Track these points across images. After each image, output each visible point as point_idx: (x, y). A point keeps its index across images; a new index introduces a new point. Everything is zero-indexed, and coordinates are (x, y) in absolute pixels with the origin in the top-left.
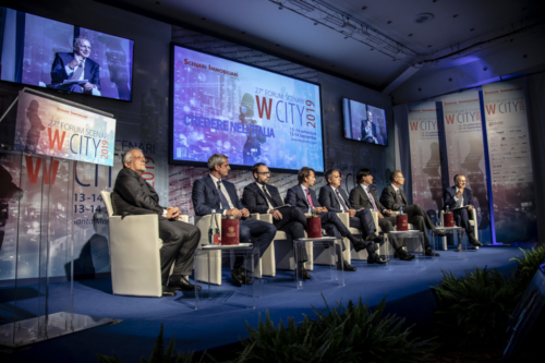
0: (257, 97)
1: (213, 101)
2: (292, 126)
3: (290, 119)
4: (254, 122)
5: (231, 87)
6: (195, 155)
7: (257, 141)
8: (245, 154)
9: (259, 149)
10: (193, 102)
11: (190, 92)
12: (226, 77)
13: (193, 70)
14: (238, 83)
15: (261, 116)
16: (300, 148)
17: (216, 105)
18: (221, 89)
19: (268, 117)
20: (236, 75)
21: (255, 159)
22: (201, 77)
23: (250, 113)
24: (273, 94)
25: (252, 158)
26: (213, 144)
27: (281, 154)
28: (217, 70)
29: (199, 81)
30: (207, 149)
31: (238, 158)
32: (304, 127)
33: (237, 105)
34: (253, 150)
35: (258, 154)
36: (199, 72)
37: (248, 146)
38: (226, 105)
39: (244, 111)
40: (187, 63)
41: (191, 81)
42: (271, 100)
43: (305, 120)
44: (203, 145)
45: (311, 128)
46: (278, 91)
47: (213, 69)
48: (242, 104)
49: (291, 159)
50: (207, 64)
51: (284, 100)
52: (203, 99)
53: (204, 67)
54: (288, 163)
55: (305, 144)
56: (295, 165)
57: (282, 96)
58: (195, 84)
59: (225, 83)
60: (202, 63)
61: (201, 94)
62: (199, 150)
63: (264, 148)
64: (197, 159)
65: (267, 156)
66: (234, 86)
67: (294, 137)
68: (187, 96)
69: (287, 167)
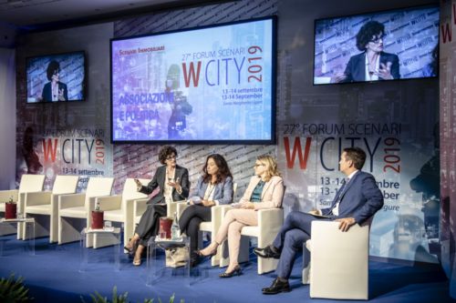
0: (184, 65)
1: (142, 82)
2: (225, 87)
3: (223, 80)
4: (179, 94)
5: (157, 63)
6: (128, 135)
7: (182, 114)
8: (169, 128)
9: (184, 121)
10: (126, 88)
11: (123, 79)
12: (154, 54)
13: (126, 58)
14: (164, 56)
15: (187, 85)
16: (236, 113)
17: (145, 86)
18: (149, 68)
19: (196, 84)
20: (162, 48)
21: (180, 132)
22: (132, 62)
23: (176, 85)
24: (203, 55)
25: (176, 132)
26: (142, 123)
27: (209, 123)
28: (146, 50)
29: (130, 67)
30: (137, 129)
31: (163, 133)
32: (244, 84)
33: (163, 80)
34: (178, 124)
35: (183, 127)
36: (130, 58)
37: (173, 120)
38: (152, 83)
39: (170, 85)
40: (121, 53)
41: (125, 69)
42: (199, 63)
43: (245, 74)
44: (134, 125)
45: (254, 83)
46: (208, 49)
47: (142, 51)
48: (168, 77)
49: (222, 128)
50: (136, 48)
51: (218, 57)
52: (134, 83)
53: (134, 52)
54: (218, 132)
55: (243, 106)
56: (228, 135)
57: (213, 54)
58: (128, 71)
59: (152, 61)
60: (132, 49)
61: (132, 79)
62: (131, 130)
63: (190, 119)
64: (129, 139)
65: (192, 128)
66: (160, 61)
67: (228, 101)
68: (121, 84)
69: (216, 138)
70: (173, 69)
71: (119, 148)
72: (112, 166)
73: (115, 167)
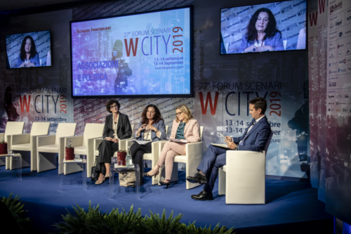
0: (126, 40)
1: (94, 53)
2: (156, 56)
3: (154, 51)
4: (122, 61)
5: (106, 39)
6: (84, 92)
7: (124, 76)
8: (115, 86)
9: (126, 81)
10: (82, 57)
11: (80, 51)
12: (103, 32)
13: (82, 35)
14: (111, 34)
15: (128, 55)
16: (164, 75)
17: (96, 55)
18: (99, 43)
19: (135, 54)
20: (109, 28)
21: (123, 89)
22: (87, 38)
23: (120, 55)
24: (140, 33)
25: (121, 89)
26: (94, 82)
27: (145, 82)
28: (97, 30)
29: (85, 42)
30: (91, 87)
31: (111, 90)
32: (170, 54)
33: (110, 51)
34: (122, 83)
35: (126, 85)
36: (85, 35)
37: (118, 80)
38: (102, 54)
39: (115, 55)
40: (78, 32)
41: (81, 43)
42: (137, 39)
43: (170, 46)
44: (89, 84)
45: (177, 53)
46: (143, 29)
47: (94, 30)
48: (114, 49)
49: (154, 86)
50: (90, 28)
51: (150, 34)
52: (88, 54)
53: (88, 31)
54: (151, 89)
55: (170, 70)
56: (159, 90)
57: (147, 32)
58: (84, 45)
59: (102, 38)
60: (87, 29)
61: (87, 50)
62: (86, 88)
63: (131, 80)
64: (85, 94)
65: (133, 86)
66: (108, 37)
67: (158, 66)
68: (79, 54)
69: (150, 93)
70: (118, 43)
71: (77, 102)
72: (73, 115)
73: (75, 115)
